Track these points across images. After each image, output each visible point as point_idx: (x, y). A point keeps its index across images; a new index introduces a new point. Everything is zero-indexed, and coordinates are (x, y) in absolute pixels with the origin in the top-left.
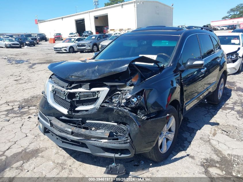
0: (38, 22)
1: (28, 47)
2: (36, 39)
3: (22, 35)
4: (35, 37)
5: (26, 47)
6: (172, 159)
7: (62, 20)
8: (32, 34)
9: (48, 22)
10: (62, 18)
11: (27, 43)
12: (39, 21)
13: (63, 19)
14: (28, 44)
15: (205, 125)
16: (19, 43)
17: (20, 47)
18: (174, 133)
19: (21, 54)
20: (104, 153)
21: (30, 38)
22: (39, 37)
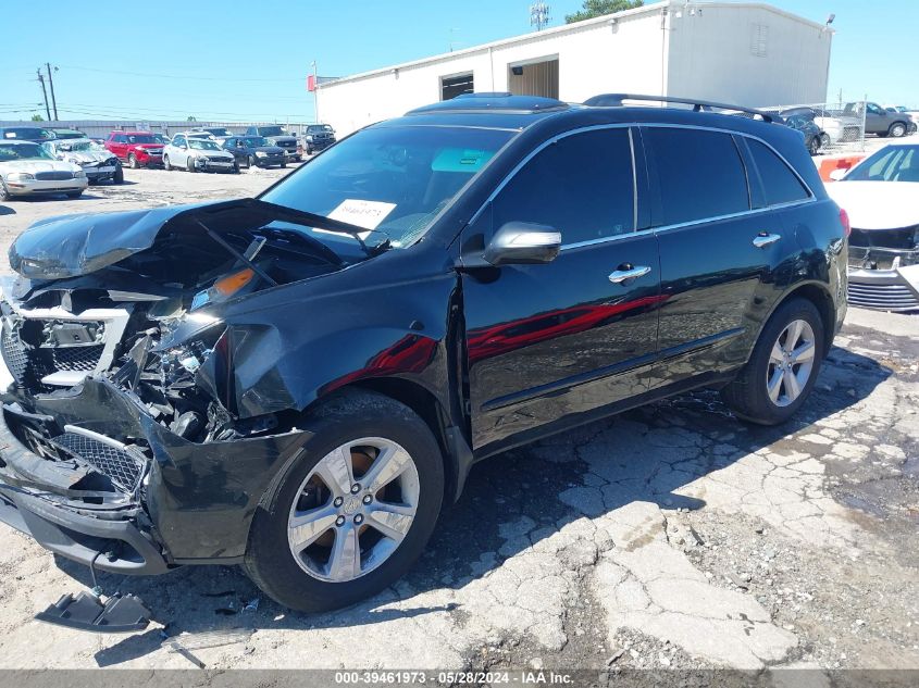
0: (316, 83)
1: (260, 170)
2: (292, 144)
3: (251, 129)
4: (291, 137)
5: (253, 169)
6: (373, 610)
7: (397, 78)
8: (282, 125)
9: (350, 83)
10: (397, 70)
11: (260, 155)
12: (320, 79)
13: (400, 74)
14: (263, 159)
15: (635, 503)
16: (231, 156)
17: (235, 170)
18: (413, 510)
19: (222, 192)
20: (70, 544)
21: (272, 141)
22: (310, 138)
